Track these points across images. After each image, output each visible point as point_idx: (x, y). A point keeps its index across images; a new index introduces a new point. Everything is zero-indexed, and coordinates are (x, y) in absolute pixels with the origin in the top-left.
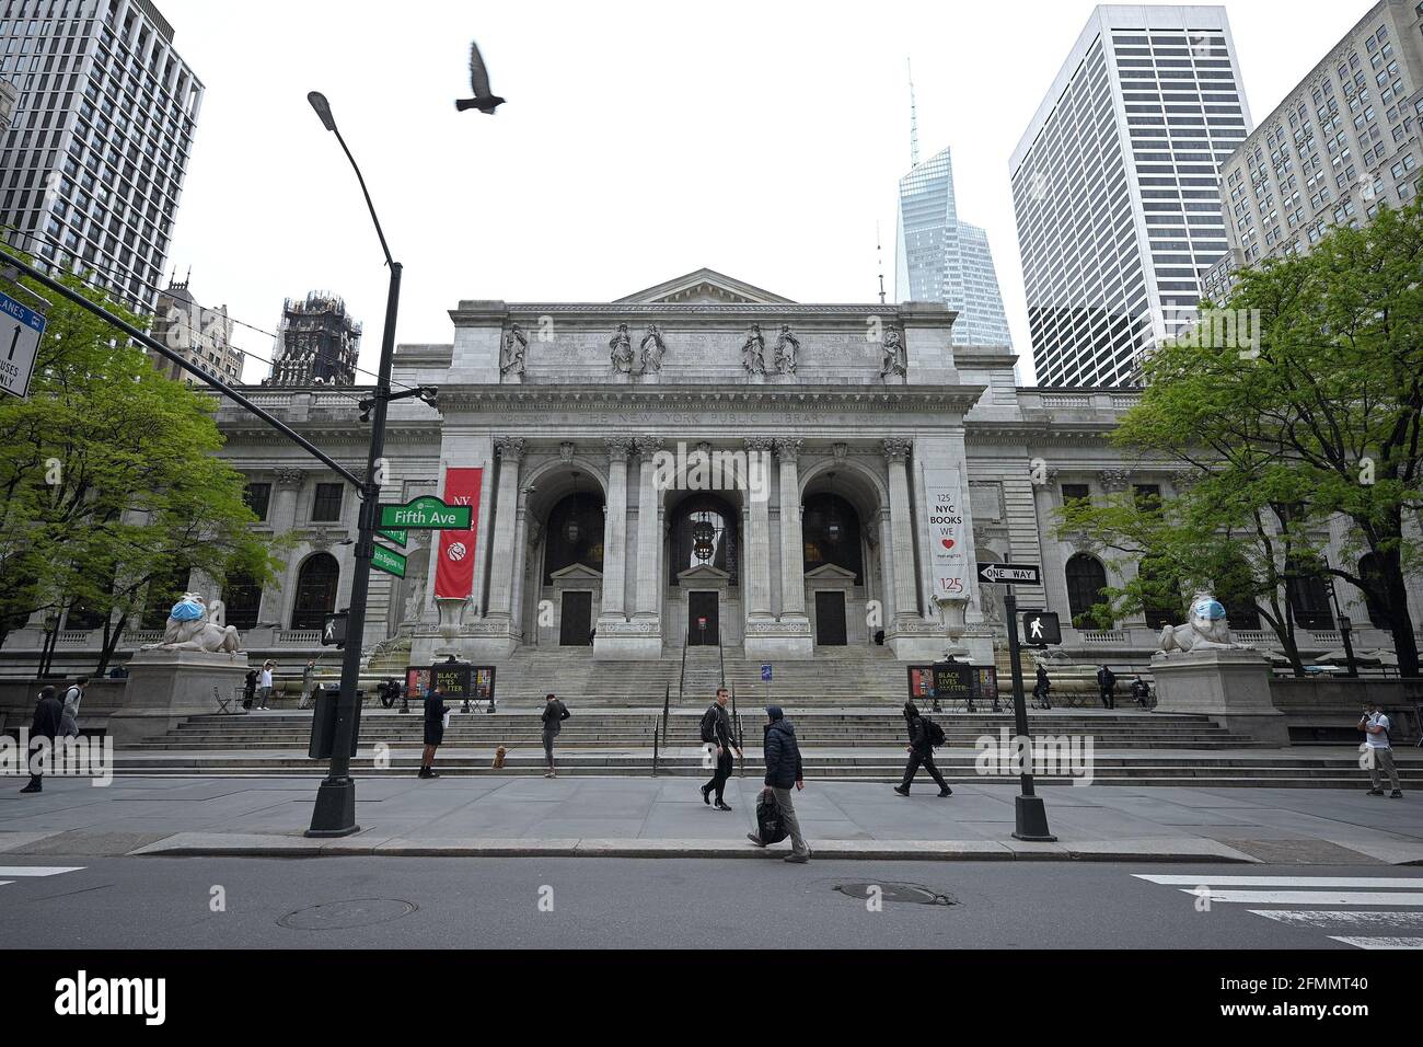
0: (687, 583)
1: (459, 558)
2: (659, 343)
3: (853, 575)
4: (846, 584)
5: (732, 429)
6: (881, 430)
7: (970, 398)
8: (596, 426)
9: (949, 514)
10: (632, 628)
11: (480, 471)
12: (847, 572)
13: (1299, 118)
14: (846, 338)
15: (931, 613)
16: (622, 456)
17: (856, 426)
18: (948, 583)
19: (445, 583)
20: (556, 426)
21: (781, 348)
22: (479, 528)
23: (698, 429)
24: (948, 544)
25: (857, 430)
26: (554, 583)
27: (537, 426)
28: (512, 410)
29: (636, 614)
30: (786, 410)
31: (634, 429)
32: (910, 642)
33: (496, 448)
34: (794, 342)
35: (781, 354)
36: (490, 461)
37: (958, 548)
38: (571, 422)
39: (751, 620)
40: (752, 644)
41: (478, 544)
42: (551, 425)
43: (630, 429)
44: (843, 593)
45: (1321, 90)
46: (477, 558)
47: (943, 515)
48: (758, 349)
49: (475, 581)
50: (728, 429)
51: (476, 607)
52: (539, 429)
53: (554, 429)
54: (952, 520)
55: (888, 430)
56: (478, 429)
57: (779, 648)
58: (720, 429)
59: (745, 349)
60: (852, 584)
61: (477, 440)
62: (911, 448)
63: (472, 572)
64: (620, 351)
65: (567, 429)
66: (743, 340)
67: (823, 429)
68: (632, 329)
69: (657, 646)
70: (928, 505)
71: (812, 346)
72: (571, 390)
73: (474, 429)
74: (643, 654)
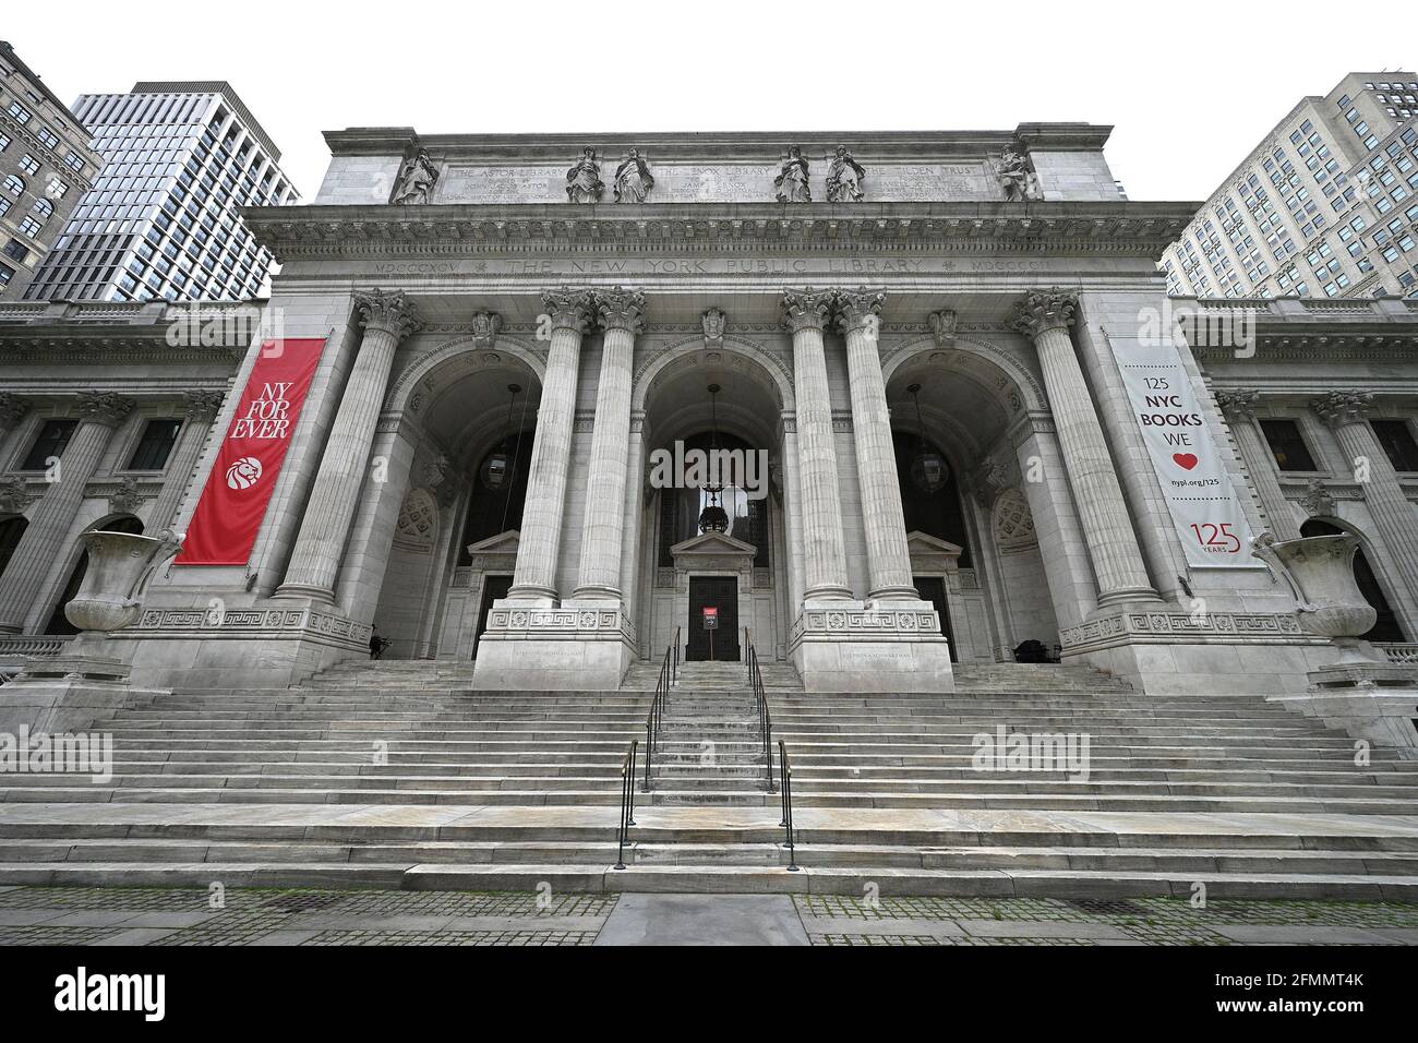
0: (687, 563)
1: (245, 485)
2: (644, 172)
3: (956, 550)
4: (945, 564)
5: (763, 280)
6: (1019, 280)
7: (1174, 223)
8: (531, 276)
9: (1171, 409)
10: (564, 622)
11: (321, 343)
12: (946, 545)
13: (1226, 210)
14: (937, 170)
15: (1188, 593)
16: (573, 322)
17: (976, 275)
18: (1207, 533)
19: (206, 531)
20: (464, 276)
21: (838, 174)
22: (297, 434)
23: (704, 280)
24: (1187, 461)
25: (979, 280)
26: (475, 563)
27: (431, 277)
28: (394, 258)
29: (576, 593)
30: (853, 252)
31: (594, 281)
32: (1162, 654)
33: (356, 309)
34: (857, 168)
35: (838, 182)
36: (342, 329)
37: (1208, 466)
38: (490, 270)
39: (811, 604)
40: (814, 657)
41: (288, 460)
42: (457, 276)
43: (587, 281)
44: (940, 580)
45: (1247, 183)
46: (280, 485)
47: (1163, 411)
48: (800, 175)
49: (265, 528)
50: (756, 280)
51: (254, 578)
52: (435, 281)
53: (460, 281)
54: (1184, 420)
55: (1032, 280)
56: (332, 282)
57: (878, 665)
58: (742, 280)
59: (779, 181)
60: (955, 565)
61: (328, 299)
62: (1077, 306)
63: (264, 511)
64: (582, 179)
65: (482, 281)
66: (776, 172)
67: (918, 280)
68: (603, 160)
69: (613, 659)
70: (1129, 396)
71: (884, 179)
72: (490, 215)
73: (326, 282)
74: (581, 677)
